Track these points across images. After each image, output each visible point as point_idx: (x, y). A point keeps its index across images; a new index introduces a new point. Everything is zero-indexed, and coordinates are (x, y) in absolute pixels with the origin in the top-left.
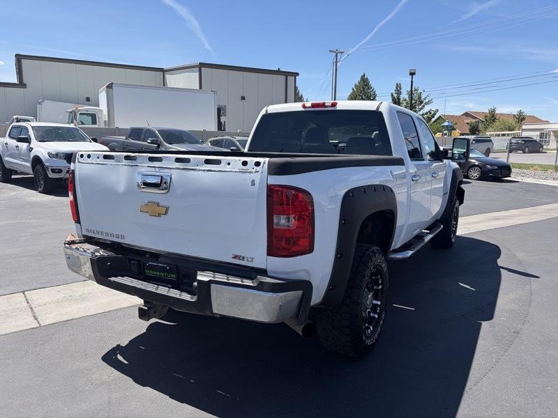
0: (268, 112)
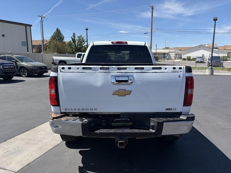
0: (94, 45)
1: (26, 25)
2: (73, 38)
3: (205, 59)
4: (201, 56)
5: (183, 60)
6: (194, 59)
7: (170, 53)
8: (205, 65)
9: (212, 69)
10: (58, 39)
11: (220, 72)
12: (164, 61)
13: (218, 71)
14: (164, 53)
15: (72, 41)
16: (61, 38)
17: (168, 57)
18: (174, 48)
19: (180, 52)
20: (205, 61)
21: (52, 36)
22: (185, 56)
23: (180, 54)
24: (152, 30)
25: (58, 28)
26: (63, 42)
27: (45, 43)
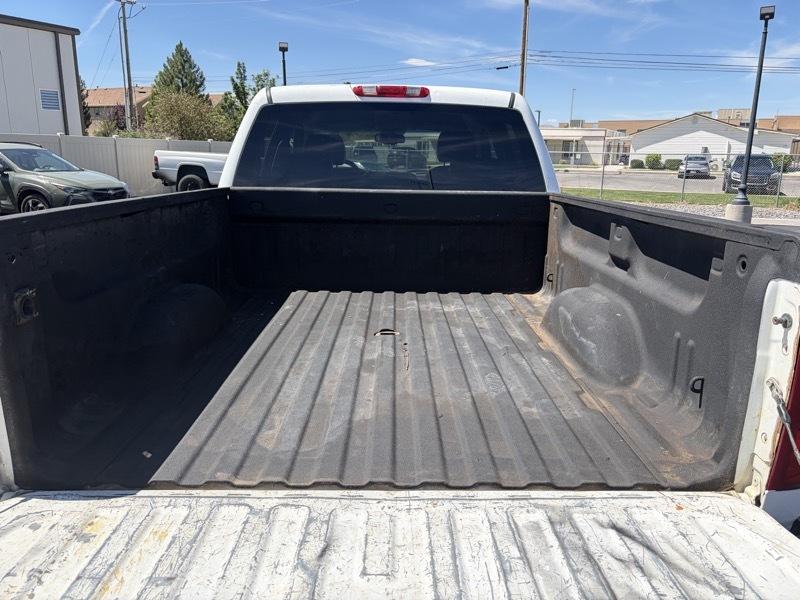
0: (274, 102)
1: (56, 30)
2: (238, 81)
3: (712, 164)
4: (698, 152)
5: (633, 167)
6: (674, 165)
7: (587, 142)
8: (715, 187)
9: (748, 203)
10: (184, 85)
11: (769, 215)
12: (566, 171)
13: (765, 209)
14: (564, 141)
15: (234, 95)
16: (193, 81)
17: (578, 157)
18: (603, 124)
19: (623, 138)
20: (712, 173)
21: (160, 73)
22: (639, 154)
23: (622, 144)
24: (523, 55)
25: (181, 44)
26: (201, 96)
27: (137, 99)
